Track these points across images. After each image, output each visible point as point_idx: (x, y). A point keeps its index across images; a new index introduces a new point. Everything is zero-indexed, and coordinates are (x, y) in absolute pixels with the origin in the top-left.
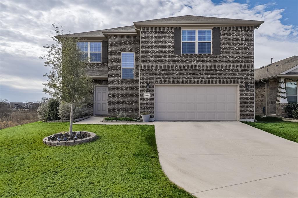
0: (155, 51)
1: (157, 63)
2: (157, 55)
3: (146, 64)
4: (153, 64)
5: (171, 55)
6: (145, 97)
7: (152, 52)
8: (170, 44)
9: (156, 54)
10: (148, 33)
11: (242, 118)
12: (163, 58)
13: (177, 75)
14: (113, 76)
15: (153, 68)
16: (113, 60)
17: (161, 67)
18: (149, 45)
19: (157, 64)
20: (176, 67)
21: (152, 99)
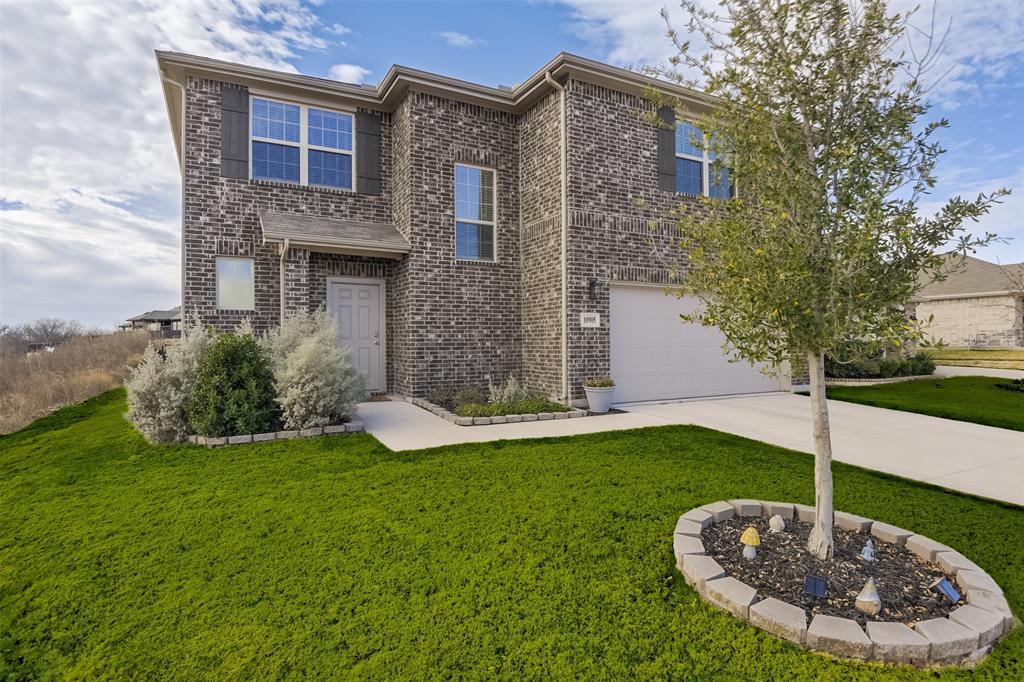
0: (611, 171)
1: (618, 211)
2: (616, 185)
3: (585, 211)
4: (605, 213)
5: (652, 191)
6: (583, 325)
7: (601, 170)
8: (648, 154)
9: (614, 180)
10: (589, 104)
11: (797, 384)
12: (630, 196)
13: (666, 255)
14: (429, 245)
15: (607, 226)
17: (626, 227)
18: (593, 145)
19: (616, 215)
20: (665, 232)
21: (604, 331)
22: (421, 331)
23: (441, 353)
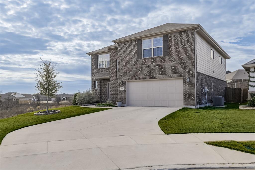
0: (126, 58)
1: (128, 66)
2: (127, 61)
3: (121, 68)
4: (125, 67)
5: (136, 60)
6: (120, 90)
7: (124, 59)
8: (135, 52)
9: (127, 60)
10: (122, 46)
12: (130, 62)
13: (139, 73)
14: (112, 76)
15: (125, 70)
16: (112, 66)
17: (129, 69)
18: (122, 54)
19: (127, 67)
20: (139, 68)
21: (125, 91)
22: (111, 91)
23: (114, 95)
